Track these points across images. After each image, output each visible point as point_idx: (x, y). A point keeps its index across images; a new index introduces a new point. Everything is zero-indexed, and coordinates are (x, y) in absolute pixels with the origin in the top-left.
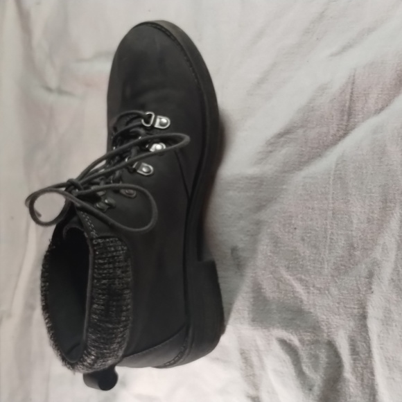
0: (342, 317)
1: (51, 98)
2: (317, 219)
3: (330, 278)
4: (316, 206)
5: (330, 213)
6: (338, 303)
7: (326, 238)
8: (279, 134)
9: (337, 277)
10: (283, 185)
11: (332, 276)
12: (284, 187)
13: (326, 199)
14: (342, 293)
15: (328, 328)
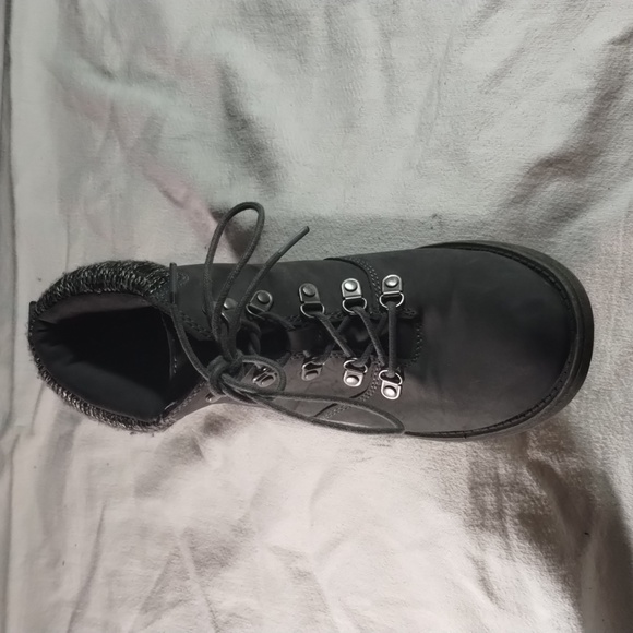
0: (626, 438)
1: (113, 90)
2: (597, 291)
3: (614, 377)
4: (597, 271)
5: (617, 282)
6: (623, 416)
7: (609, 318)
8: (547, 161)
9: (623, 376)
10: (550, 237)
11: (617, 375)
12: (552, 240)
13: (613, 261)
14: (629, 401)
15: (604, 454)
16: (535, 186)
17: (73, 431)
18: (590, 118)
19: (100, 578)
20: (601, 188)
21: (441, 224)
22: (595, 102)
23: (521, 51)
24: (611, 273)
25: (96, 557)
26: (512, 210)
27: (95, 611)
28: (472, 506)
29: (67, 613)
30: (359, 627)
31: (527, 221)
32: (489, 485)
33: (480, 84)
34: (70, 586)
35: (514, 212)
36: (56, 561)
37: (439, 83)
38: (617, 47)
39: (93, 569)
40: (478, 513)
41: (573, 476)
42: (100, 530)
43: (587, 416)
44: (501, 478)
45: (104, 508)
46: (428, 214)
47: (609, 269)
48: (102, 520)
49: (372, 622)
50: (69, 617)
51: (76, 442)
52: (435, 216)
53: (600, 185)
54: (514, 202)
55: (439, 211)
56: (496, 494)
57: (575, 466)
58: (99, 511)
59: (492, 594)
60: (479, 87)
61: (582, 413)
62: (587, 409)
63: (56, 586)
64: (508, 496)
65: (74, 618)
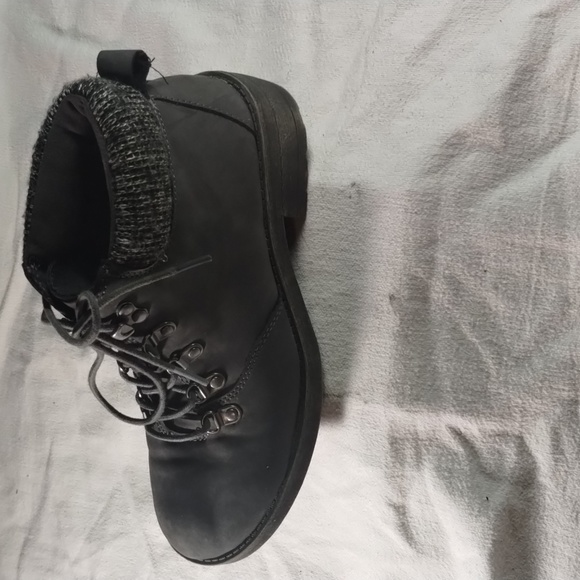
16: (452, 156)
17: (24, 370)
18: (511, 89)
19: (49, 508)
20: (521, 159)
21: (359, 192)
22: (516, 73)
23: (449, 22)
24: (530, 244)
25: (46, 487)
26: (428, 179)
27: (45, 537)
28: (393, 460)
29: (20, 538)
30: (287, 563)
31: (445, 191)
32: (408, 440)
33: (408, 55)
34: (23, 513)
35: (431, 181)
36: (11, 489)
37: (367, 51)
38: (543, 20)
39: (43, 499)
40: (398, 465)
41: (490, 436)
42: (49, 463)
43: (506, 382)
44: (420, 434)
45: (52, 444)
46: (347, 182)
47: (529, 240)
48: (50, 454)
49: (299, 559)
50: (22, 540)
51: (27, 380)
52: (353, 185)
53: (520, 156)
54: (430, 172)
55: (358, 180)
56: (415, 448)
57: (494, 428)
58: (48, 445)
59: (412, 538)
60: (407, 59)
61: (501, 379)
62: (506, 375)
63: (10, 512)
64: (427, 450)
65: (26, 543)
